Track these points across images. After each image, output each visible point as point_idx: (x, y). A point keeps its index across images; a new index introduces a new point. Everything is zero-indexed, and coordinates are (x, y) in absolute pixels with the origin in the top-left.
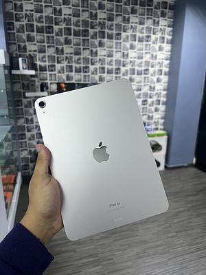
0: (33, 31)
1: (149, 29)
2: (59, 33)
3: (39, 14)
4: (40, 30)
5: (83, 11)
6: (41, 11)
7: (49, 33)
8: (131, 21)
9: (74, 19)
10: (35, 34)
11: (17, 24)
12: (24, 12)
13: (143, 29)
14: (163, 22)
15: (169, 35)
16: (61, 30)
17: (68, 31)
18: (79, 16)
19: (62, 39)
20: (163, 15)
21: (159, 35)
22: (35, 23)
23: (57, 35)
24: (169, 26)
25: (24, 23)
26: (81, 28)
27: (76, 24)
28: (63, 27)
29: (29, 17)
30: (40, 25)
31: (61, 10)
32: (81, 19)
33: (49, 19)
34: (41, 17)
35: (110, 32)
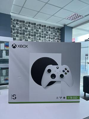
0: (18, 34)
1: (54, 36)
2: (27, 35)
3: (21, 29)
4: (21, 34)
5: (34, 29)
6: (21, 28)
7: (23, 35)
8: (49, 33)
9: (31, 31)
10: (19, 35)
11: (13, 31)
12: (16, 28)
13: (52, 35)
14: (58, 34)
15: (60, 37)
16: (27, 34)
17: (30, 34)
18: (33, 30)
19: (27, 37)
20: (58, 32)
21: (57, 37)
22: (19, 32)
23: (26, 35)
24: (60, 35)
25: (16, 31)
26: (34, 34)
27: (32, 33)
28: (28, 33)
29: (18, 30)
30: (21, 32)
31: (27, 28)
32: (34, 31)
33: (24, 31)
34: (21, 30)
35: (42, 36)
